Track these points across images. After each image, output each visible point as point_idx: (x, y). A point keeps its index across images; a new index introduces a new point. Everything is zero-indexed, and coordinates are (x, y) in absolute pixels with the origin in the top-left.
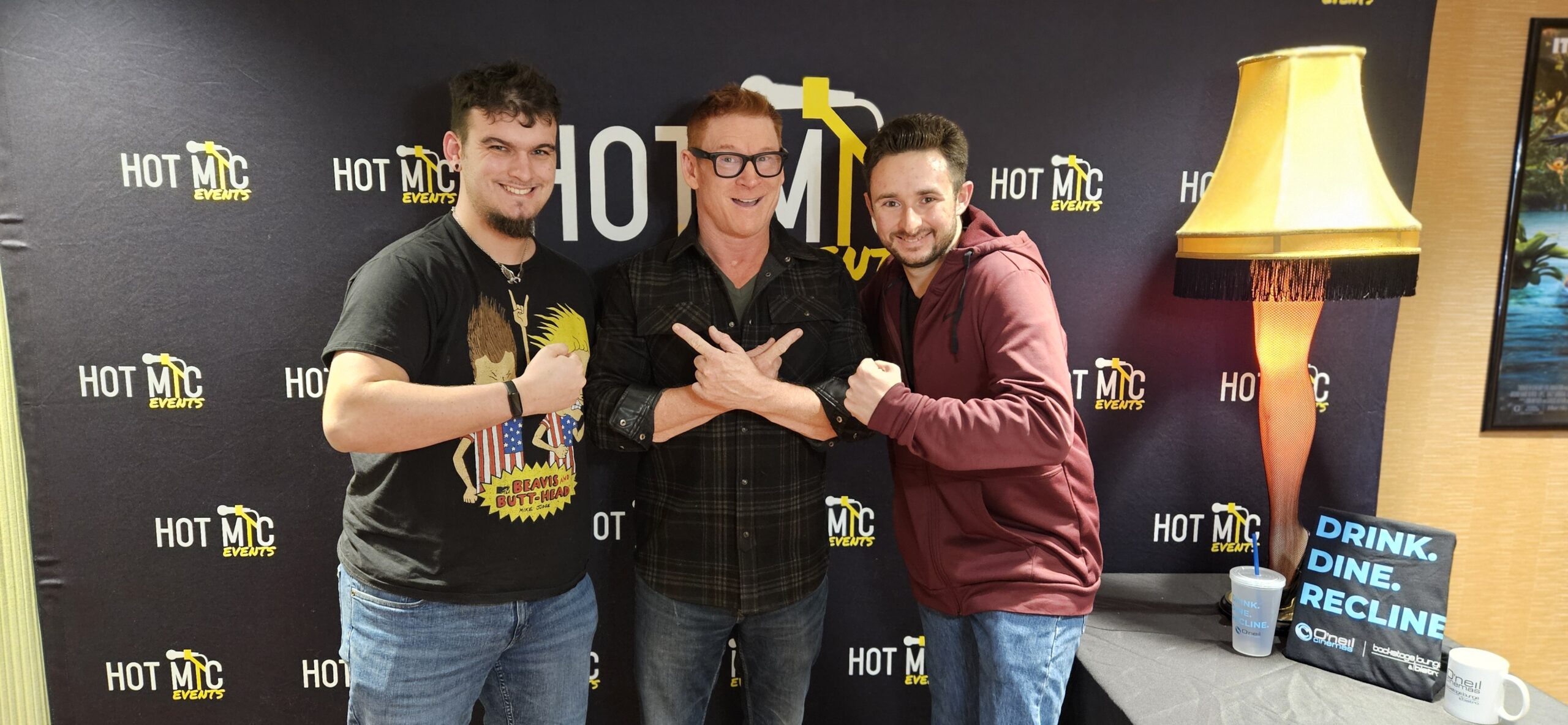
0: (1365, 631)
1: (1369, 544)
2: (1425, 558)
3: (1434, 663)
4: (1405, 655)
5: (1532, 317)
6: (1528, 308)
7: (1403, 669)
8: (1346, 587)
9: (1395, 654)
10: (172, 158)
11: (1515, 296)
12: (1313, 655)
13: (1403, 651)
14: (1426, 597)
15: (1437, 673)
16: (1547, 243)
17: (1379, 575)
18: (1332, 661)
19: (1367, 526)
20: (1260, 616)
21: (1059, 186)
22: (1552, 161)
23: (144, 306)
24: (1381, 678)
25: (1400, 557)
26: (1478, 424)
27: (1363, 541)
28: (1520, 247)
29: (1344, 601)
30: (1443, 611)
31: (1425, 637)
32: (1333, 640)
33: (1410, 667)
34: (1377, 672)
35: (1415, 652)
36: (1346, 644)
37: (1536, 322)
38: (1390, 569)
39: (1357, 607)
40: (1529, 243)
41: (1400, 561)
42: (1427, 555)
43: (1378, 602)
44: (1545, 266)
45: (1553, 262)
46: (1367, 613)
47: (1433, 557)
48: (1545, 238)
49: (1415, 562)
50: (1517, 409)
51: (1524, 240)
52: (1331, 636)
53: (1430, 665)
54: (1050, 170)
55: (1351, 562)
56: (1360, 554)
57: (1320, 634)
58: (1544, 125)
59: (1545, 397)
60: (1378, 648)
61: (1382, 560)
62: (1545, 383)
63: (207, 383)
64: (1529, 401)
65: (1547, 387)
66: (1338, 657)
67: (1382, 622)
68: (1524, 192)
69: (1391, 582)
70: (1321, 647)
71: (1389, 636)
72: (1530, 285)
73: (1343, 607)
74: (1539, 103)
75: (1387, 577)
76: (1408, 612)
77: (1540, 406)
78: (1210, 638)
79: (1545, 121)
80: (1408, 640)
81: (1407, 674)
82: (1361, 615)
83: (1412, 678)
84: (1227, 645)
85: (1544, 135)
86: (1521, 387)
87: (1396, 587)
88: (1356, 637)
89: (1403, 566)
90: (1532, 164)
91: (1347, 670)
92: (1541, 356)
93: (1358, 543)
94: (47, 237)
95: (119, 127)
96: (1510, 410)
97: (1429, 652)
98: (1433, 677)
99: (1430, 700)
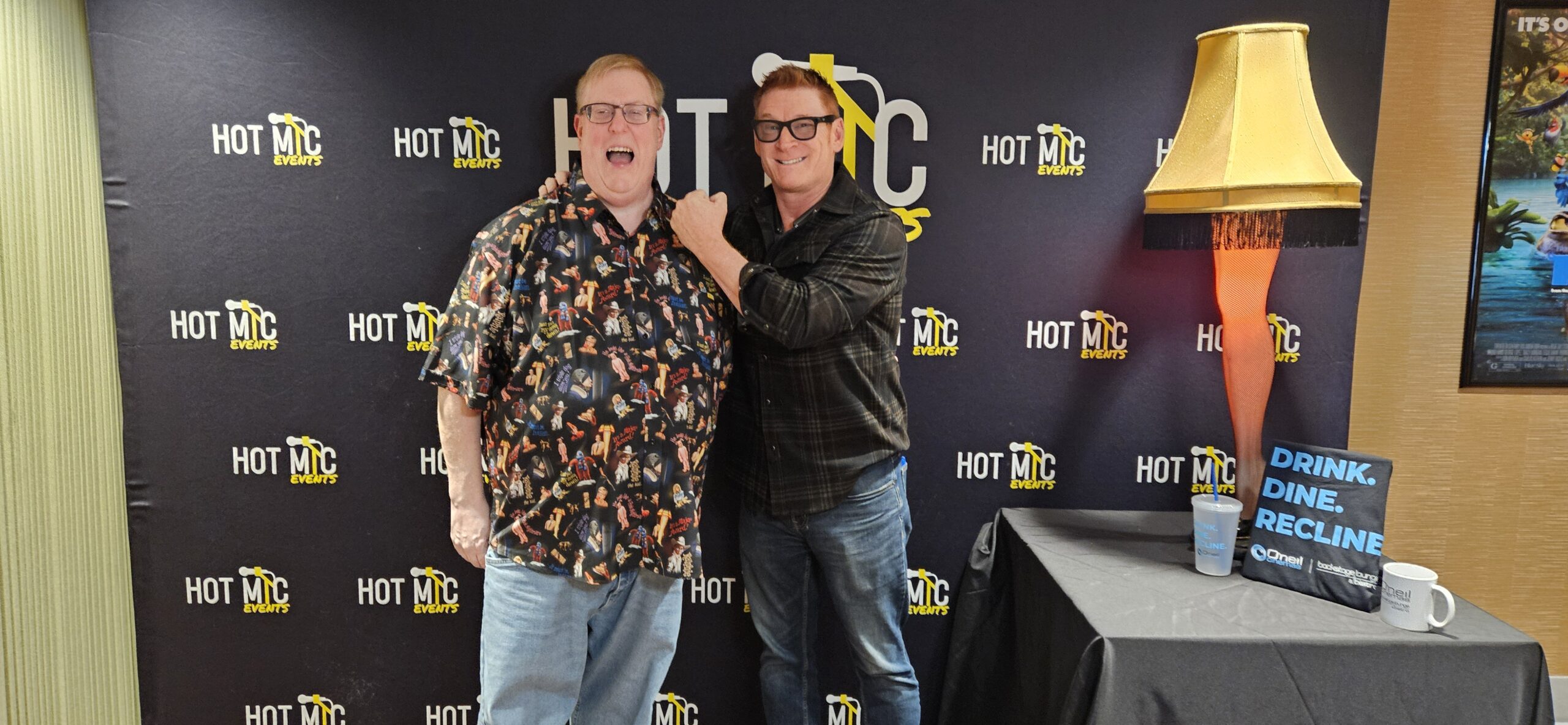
0: (1312, 551)
1: (1316, 472)
2: (1365, 483)
3: (1371, 577)
4: (1346, 571)
5: (1506, 278)
6: (1501, 271)
7: (1345, 583)
8: (1295, 510)
9: (1338, 570)
10: (256, 128)
11: (1489, 259)
12: (1267, 573)
13: (1344, 566)
14: (1364, 517)
15: (1374, 587)
16: (1517, 210)
17: (1324, 499)
18: (1283, 578)
19: (1314, 455)
20: (1220, 537)
21: (1045, 153)
22: (1521, 132)
23: (228, 259)
24: (1325, 592)
25: (1344, 482)
26: (1457, 381)
27: (1311, 469)
28: (1492, 212)
29: (1294, 523)
30: (1380, 530)
31: (1364, 555)
32: (1284, 558)
33: (1350, 581)
34: (1322, 586)
35: (1355, 567)
36: (1296, 562)
37: (1510, 284)
38: (1335, 494)
39: (1306, 528)
40: (1501, 209)
41: (1342, 486)
42: (1366, 478)
43: (1323, 524)
44: (1517, 230)
45: (1524, 227)
46: (1313, 534)
47: (1372, 481)
48: (1517, 205)
49: (1356, 487)
50: (1494, 366)
51: (1496, 206)
52: (1282, 556)
53: (1368, 579)
54: (1036, 137)
55: (1301, 487)
56: (1309, 481)
57: (1272, 554)
58: (1512, 98)
59: (1522, 356)
60: (1323, 565)
61: (1326, 486)
62: (1520, 342)
63: (282, 327)
64: (1505, 359)
65: (1522, 346)
66: (1288, 575)
67: (1326, 541)
68: (1495, 161)
69: (1334, 505)
70: (1274, 566)
71: (1332, 554)
72: (1502, 248)
73: (1293, 529)
74: (1507, 77)
75: (1332, 501)
76: (1349, 531)
77: (1517, 364)
78: (1176, 560)
79: (1513, 94)
80: (1349, 557)
81: (1348, 587)
82: (1308, 536)
83: (1352, 591)
84: (1191, 567)
85: (1512, 108)
86: (1497, 345)
87: (1339, 509)
88: (1304, 556)
89: (1345, 490)
90: (1501, 135)
91: (1294, 585)
92: (1516, 316)
93: (1307, 471)
94: (146, 197)
95: (211, 102)
96: (1487, 367)
97: (1367, 566)
98: (1370, 590)
99: (1368, 611)
